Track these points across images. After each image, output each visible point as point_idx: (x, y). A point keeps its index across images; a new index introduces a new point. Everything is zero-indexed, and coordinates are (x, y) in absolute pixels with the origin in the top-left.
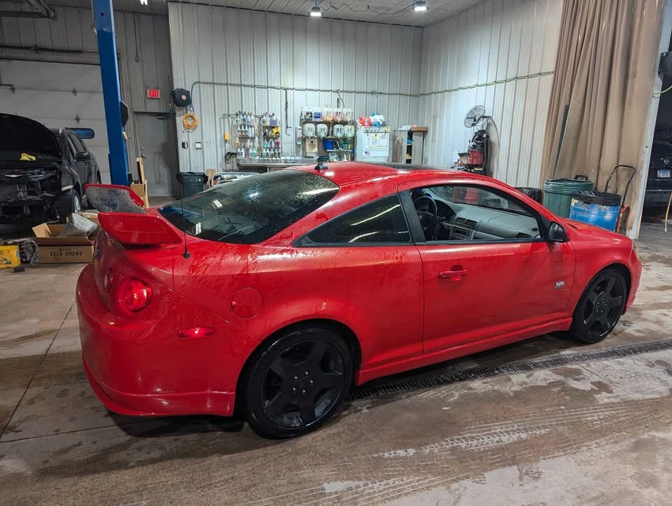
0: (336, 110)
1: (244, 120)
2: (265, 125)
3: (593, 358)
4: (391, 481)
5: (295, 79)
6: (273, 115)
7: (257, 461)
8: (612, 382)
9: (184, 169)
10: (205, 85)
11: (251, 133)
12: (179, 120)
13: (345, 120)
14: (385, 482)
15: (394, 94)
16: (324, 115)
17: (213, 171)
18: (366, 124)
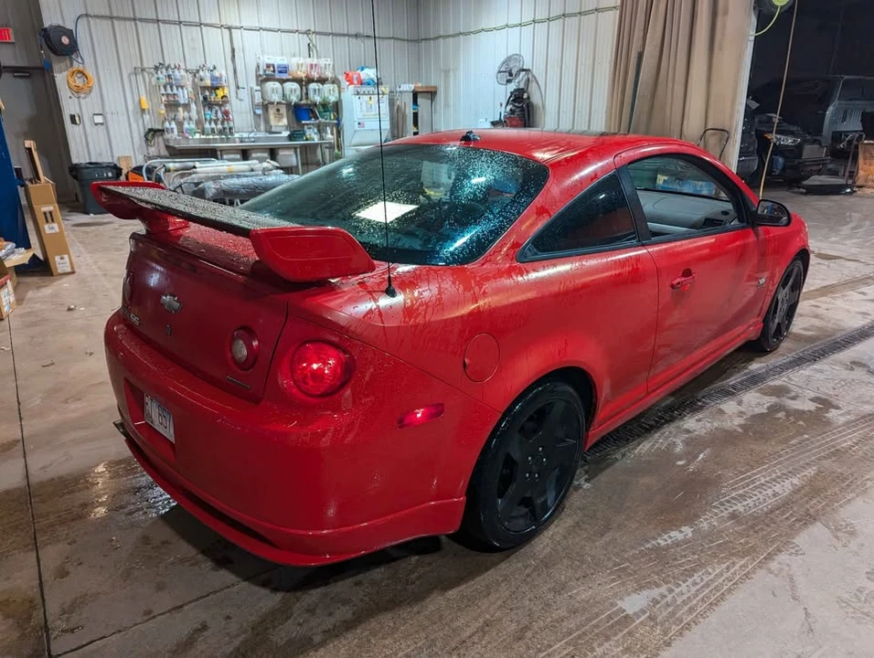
0: (309, 61)
1: (169, 76)
2: (203, 84)
3: (787, 369)
4: (696, 577)
5: (242, 13)
6: (215, 68)
7: (501, 589)
8: (830, 395)
9: (79, 156)
10: (98, 20)
11: (183, 96)
12: (61, 78)
13: (323, 76)
14: (690, 581)
15: (387, 38)
16: (293, 68)
17: (127, 158)
18: (355, 82)
